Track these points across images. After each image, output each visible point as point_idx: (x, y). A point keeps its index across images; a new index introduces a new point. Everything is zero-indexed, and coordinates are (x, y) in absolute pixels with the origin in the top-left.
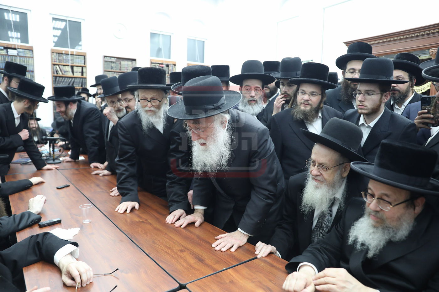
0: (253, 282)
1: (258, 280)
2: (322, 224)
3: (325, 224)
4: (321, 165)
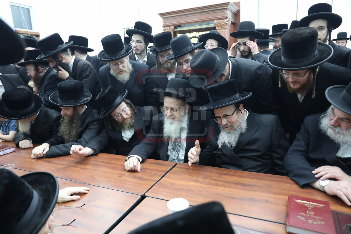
0: (184, 180)
1: (185, 178)
2: (176, 145)
3: (178, 145)
4: (172, 109)
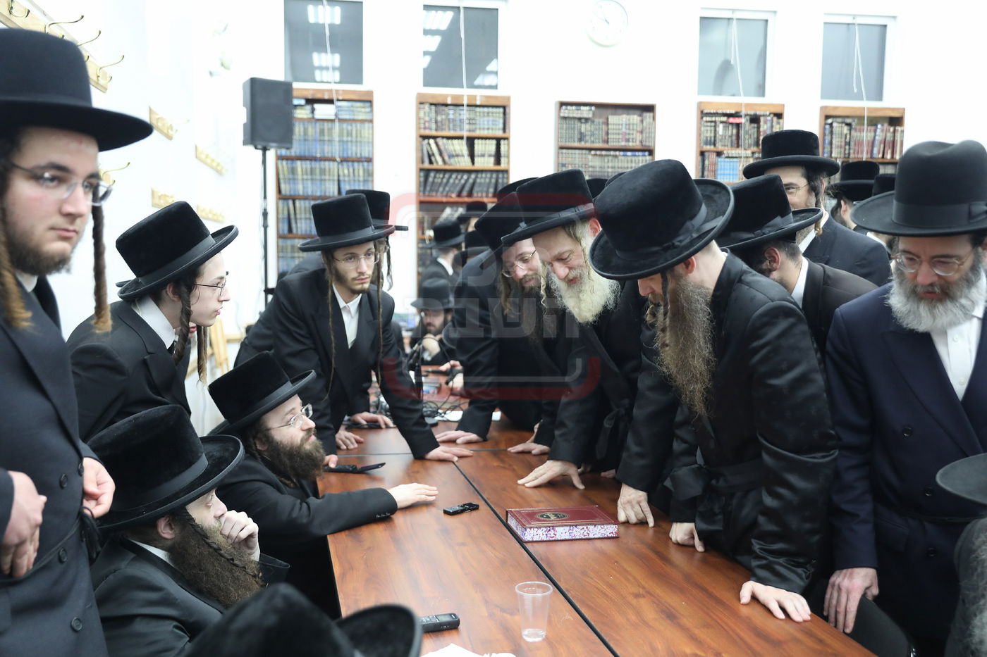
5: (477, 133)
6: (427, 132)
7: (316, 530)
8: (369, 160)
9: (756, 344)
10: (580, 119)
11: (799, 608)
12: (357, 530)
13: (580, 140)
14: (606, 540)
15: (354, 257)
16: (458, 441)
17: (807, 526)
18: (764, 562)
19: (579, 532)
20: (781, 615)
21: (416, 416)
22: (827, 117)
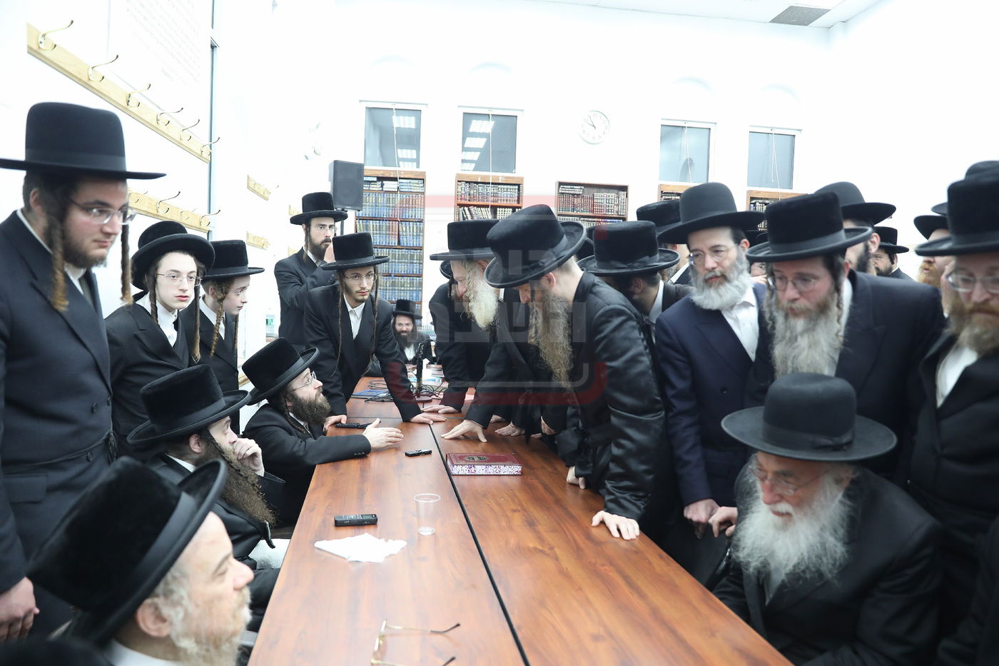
5: (499, 203)
6: (463, 202)
7: (309, 461)
8: (421, 221)
9: (598, 337)
10: (573, 195)
11: (630, 530)
12: (339, 463)
13: (573, 210)
14: (512, 477)
15: (358, 276)
16: (439, 412)
17: (643, 467)
18: (612, 497)
19: (492, 470)
20: (616, 534)
21: (406, 390)
22: (752, 199)
